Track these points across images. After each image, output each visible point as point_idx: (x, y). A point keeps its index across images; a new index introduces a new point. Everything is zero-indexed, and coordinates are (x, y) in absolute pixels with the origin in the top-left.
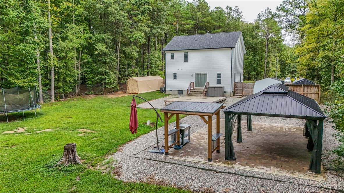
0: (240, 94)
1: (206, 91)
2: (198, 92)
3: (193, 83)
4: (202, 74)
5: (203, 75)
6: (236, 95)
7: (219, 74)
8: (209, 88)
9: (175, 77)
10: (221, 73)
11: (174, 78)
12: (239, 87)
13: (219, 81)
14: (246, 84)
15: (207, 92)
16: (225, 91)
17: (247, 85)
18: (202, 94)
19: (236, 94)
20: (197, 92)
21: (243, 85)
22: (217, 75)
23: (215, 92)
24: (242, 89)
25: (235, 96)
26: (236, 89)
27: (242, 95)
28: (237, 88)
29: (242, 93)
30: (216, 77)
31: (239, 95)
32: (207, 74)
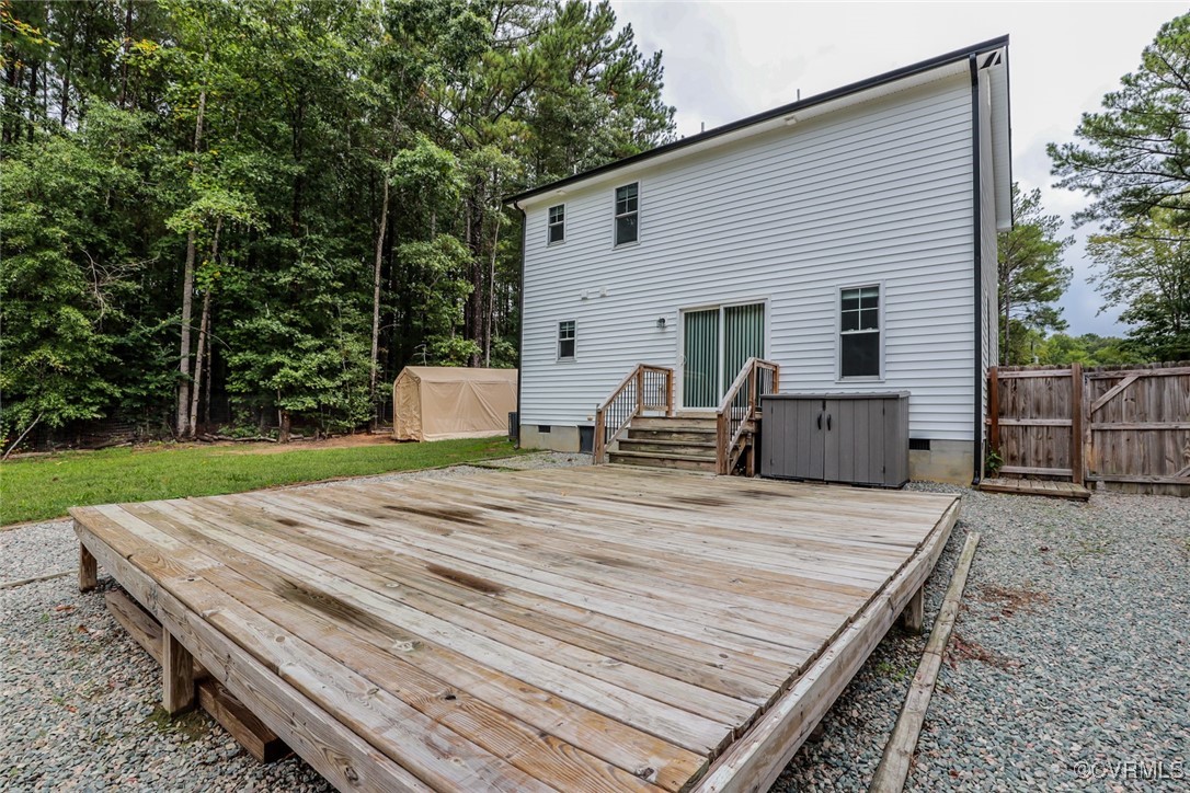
0: (1049, 462)
1: (752, 428)
2: (685, 439)
3: (669, 378)
4: (729, 311)
5: (734, 319)
6: (1016, 476)
7: (859, 296)
8: (778, 407)
9: (567, 349)
10: (876, 289)
11: (564, 354)
12: (1038, 410)
13: (860, 354)
14: (1113, 382)
15: (758, 435)
16: (917, 429)
17: (1124, 383)
18: (713, 455)
19: (1006, 468)
20: (675, 440)
21: (1077, 393)
22: (846, 304)
23: (829, 437)
24: (1068, 422)
25: (1000, 483)
26: (1013, 422)
27: (1067, 471)
28: (1014, 411)
29: (1075, 460)
30: (838, 322)
31: (1043, 470)
32: (759, 308)
